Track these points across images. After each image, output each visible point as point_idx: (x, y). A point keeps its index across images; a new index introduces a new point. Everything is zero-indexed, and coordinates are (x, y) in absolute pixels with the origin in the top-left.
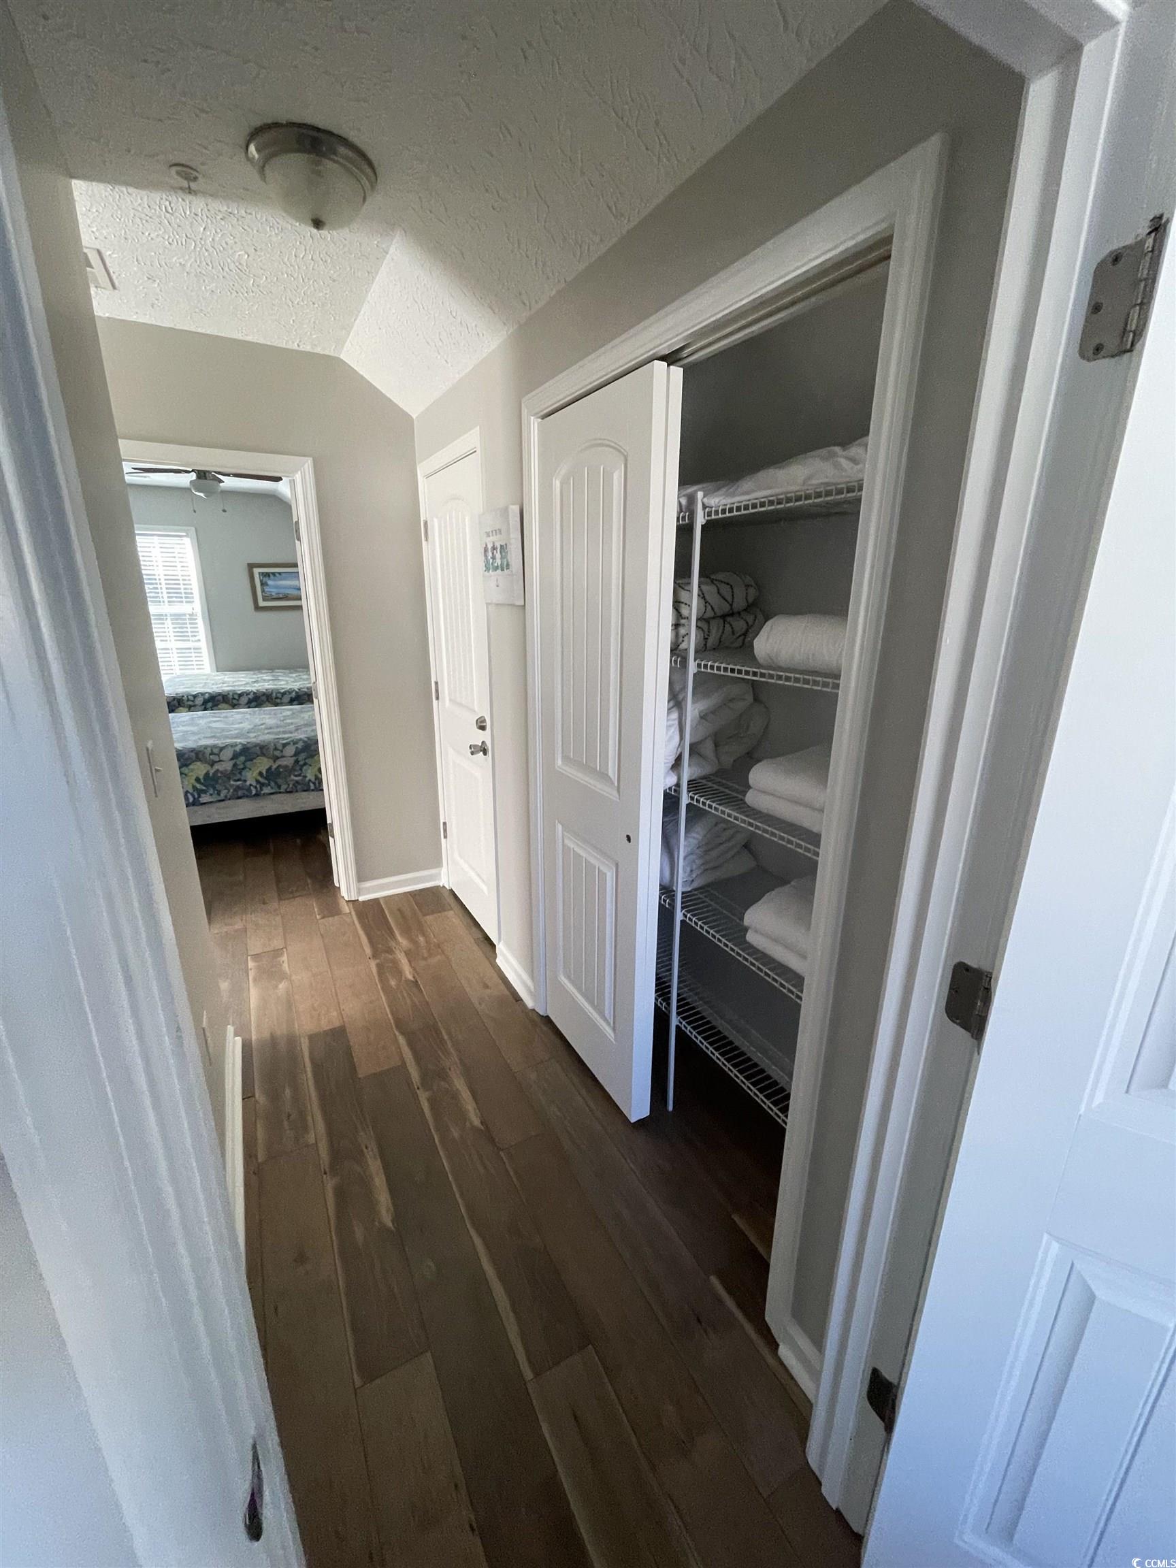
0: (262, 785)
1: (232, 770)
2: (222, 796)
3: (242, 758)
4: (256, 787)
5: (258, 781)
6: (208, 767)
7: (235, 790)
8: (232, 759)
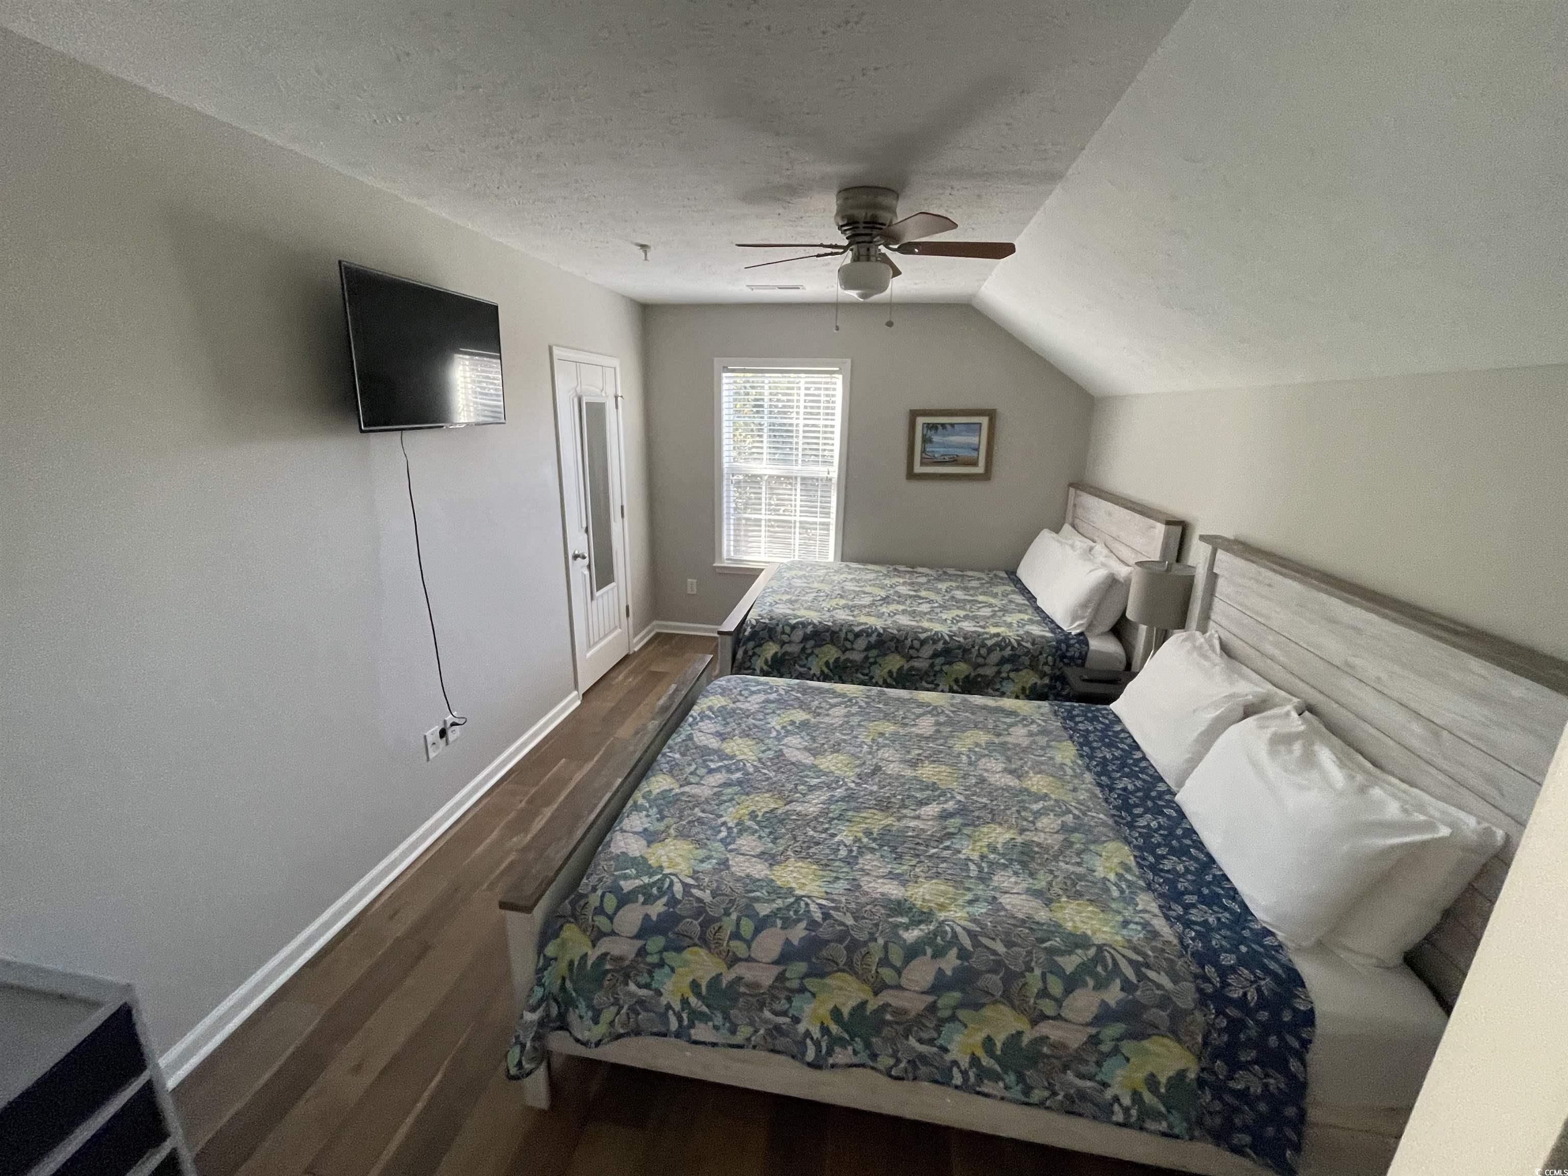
0: (836, 1041)
1: (772, 987)
2: (739, 1039)
3: (801, 967)
4: (817, 1044)
5: (825, 1030)
6: (722, 968)
7: (769, 1032)
8: (776, 963)
